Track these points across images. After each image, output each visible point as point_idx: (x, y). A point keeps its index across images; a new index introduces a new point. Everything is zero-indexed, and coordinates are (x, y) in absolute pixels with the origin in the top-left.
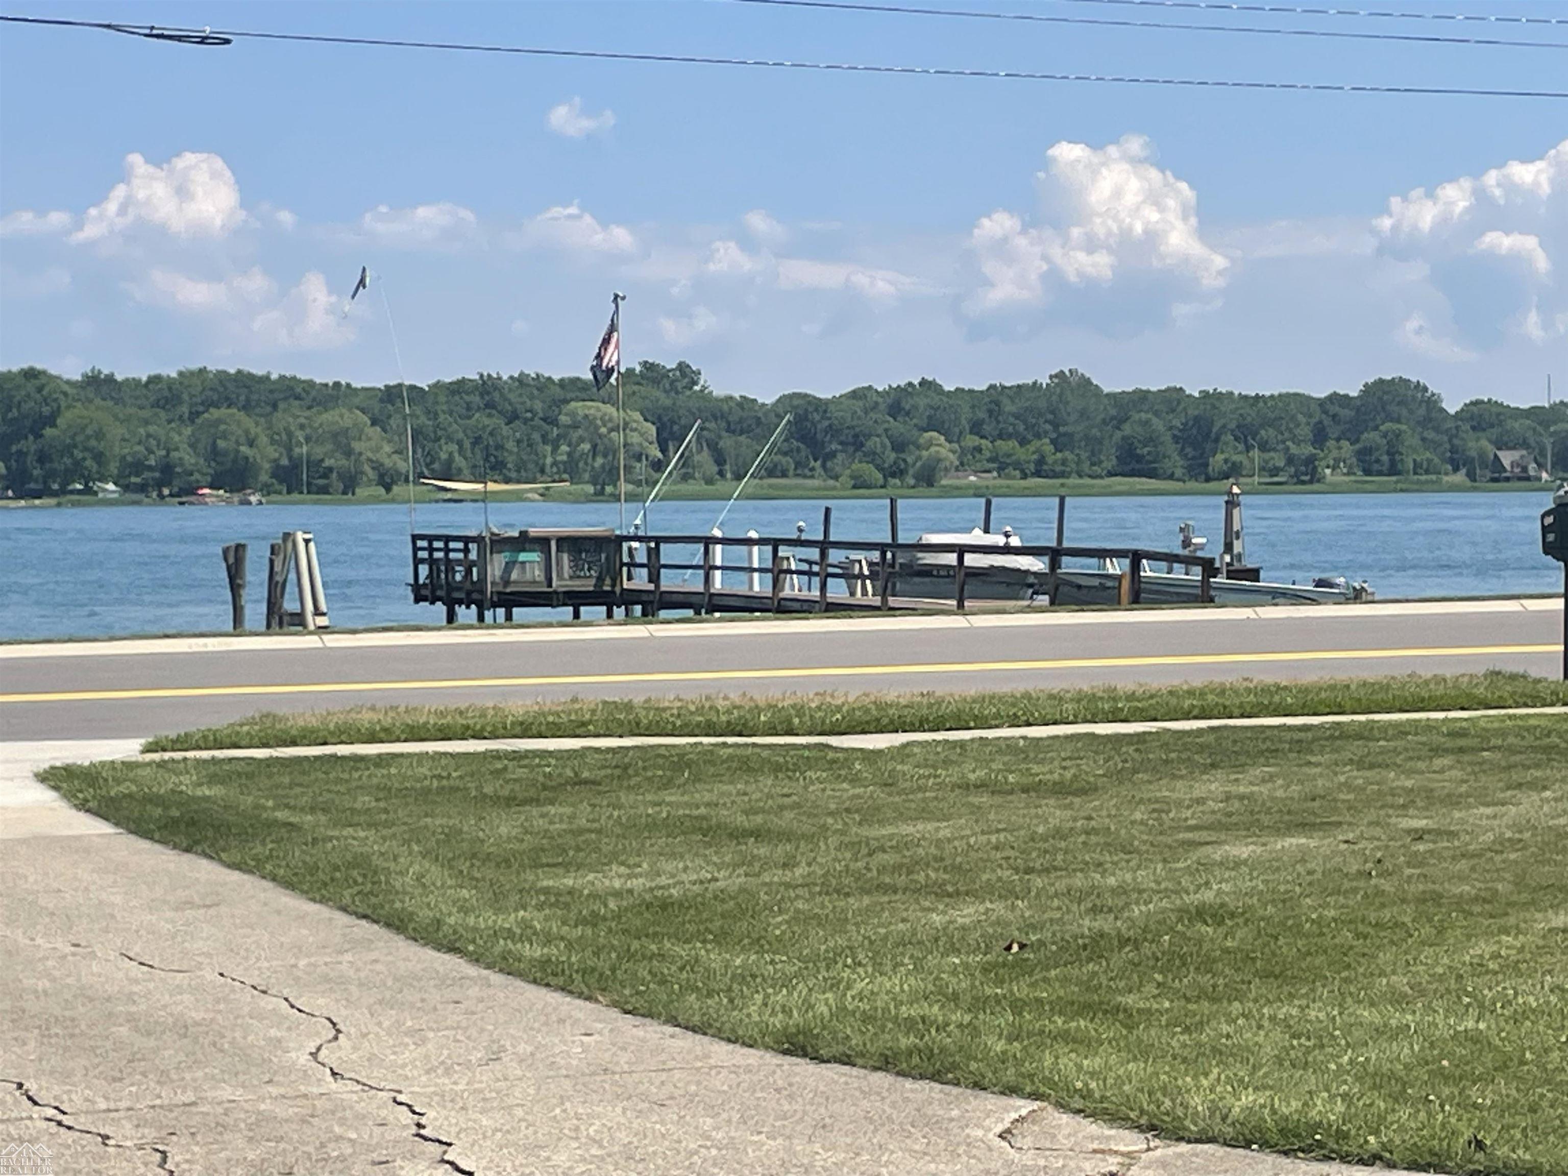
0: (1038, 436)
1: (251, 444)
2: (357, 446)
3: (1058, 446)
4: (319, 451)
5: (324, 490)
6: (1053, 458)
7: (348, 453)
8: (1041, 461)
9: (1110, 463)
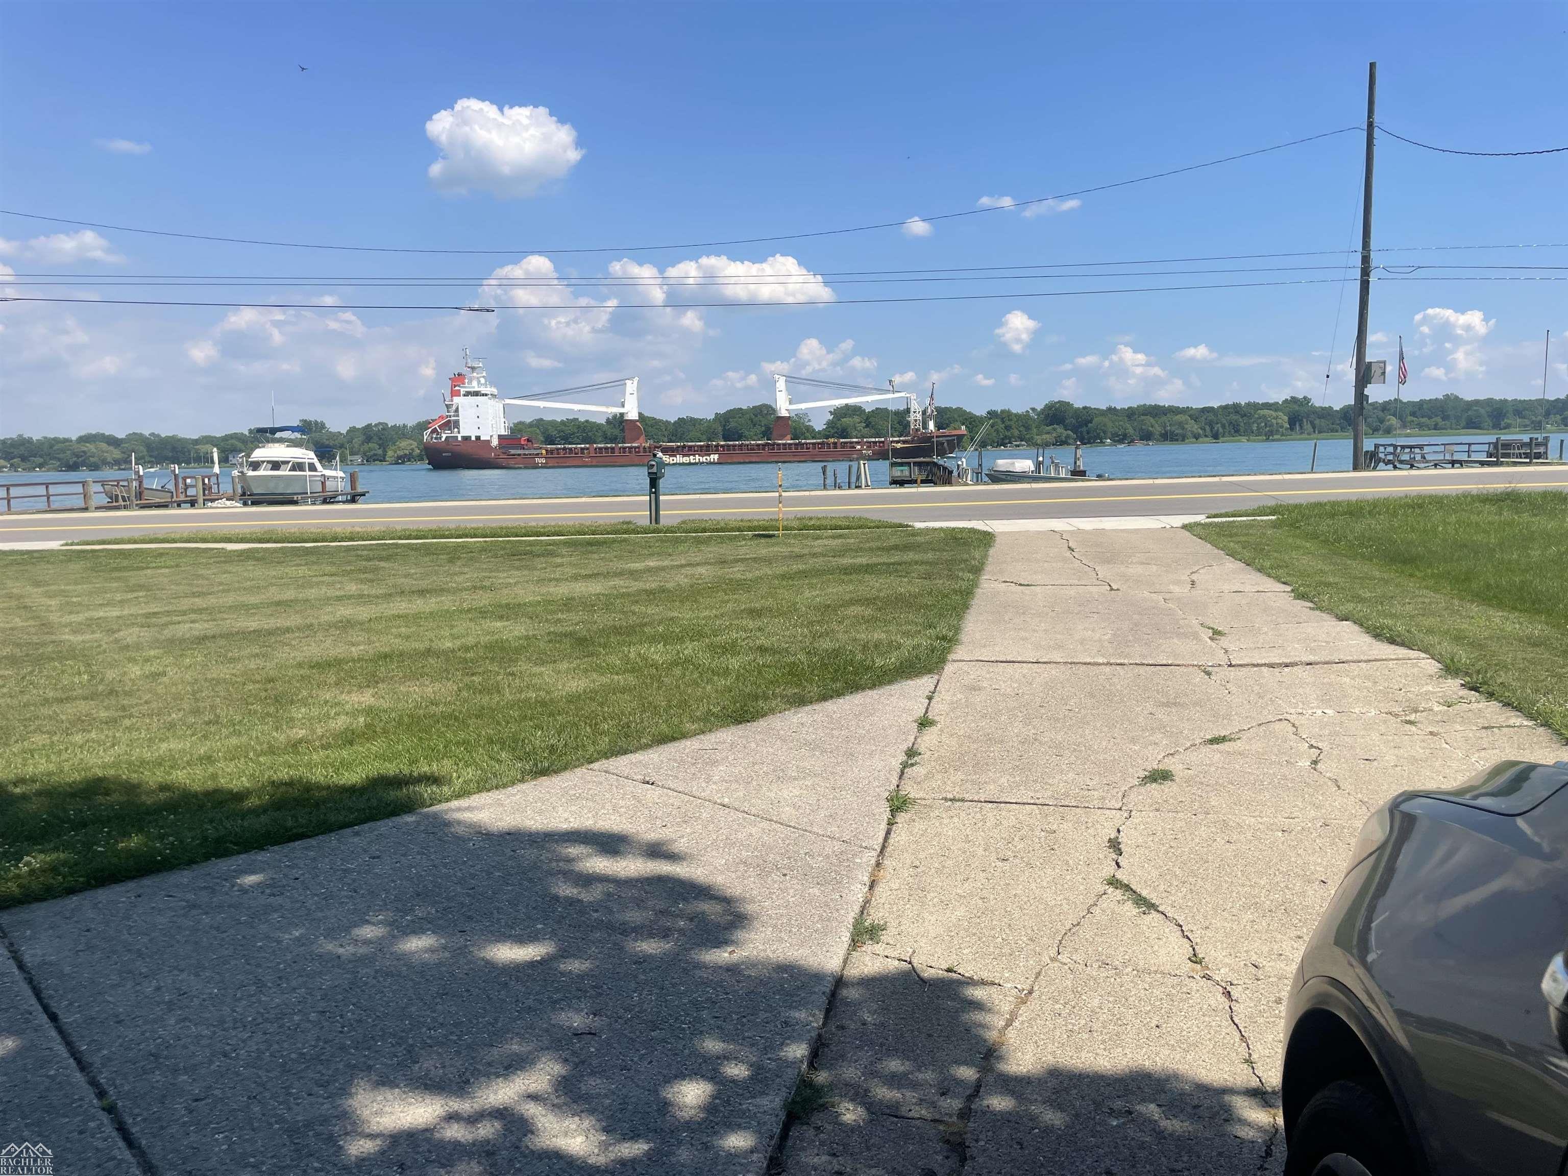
0: (1437, 416)
1: (1152, 426)
2: (1186, 426)
3: (1443, 419)
4: (1173, 428)
5: (1177, 440)
6: (1441, 423)
7: (1183, 428)
8: (1436, 425)
9: (1463, 423)
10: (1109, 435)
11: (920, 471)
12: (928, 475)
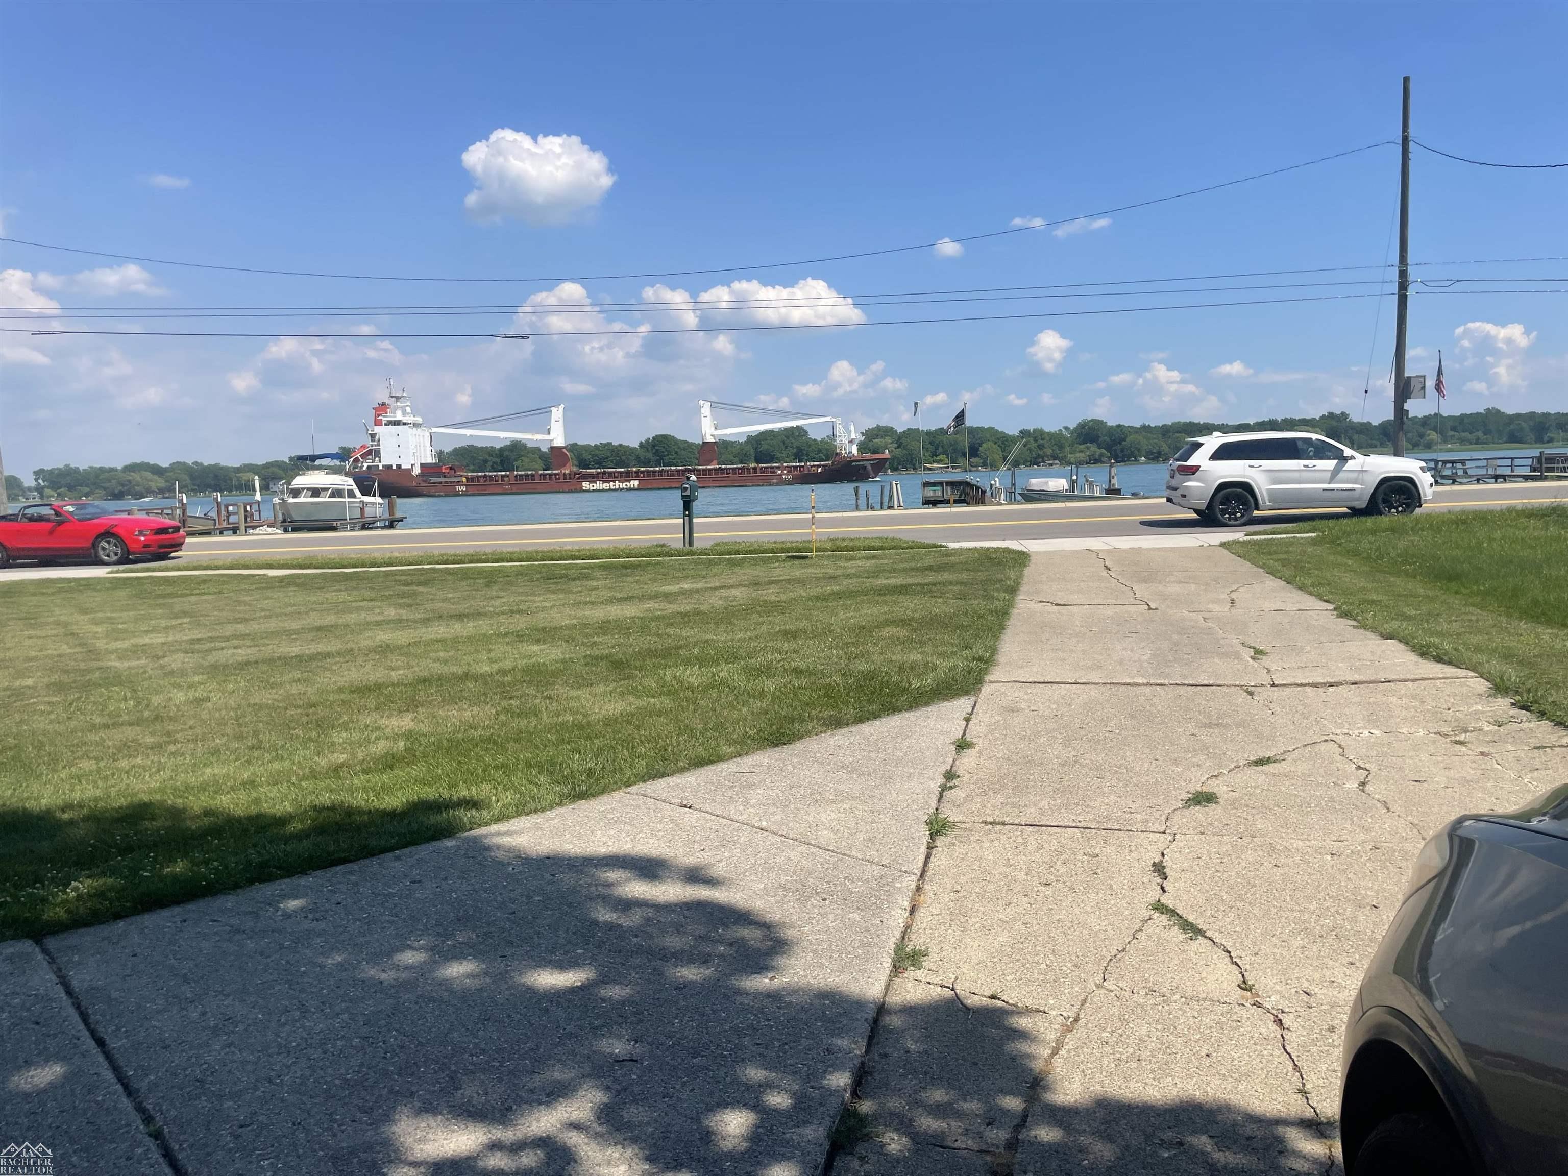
0: (1478, 430)
3: (1485, 433)
6: (1483, 438)
8: (1477, 439)
9: (1506, 437)
10: (1144, 453)
11: (953, 490)
12: (961, 495)
